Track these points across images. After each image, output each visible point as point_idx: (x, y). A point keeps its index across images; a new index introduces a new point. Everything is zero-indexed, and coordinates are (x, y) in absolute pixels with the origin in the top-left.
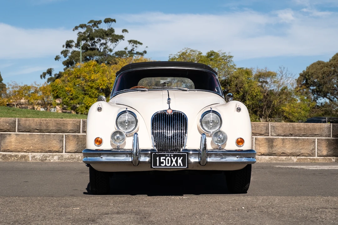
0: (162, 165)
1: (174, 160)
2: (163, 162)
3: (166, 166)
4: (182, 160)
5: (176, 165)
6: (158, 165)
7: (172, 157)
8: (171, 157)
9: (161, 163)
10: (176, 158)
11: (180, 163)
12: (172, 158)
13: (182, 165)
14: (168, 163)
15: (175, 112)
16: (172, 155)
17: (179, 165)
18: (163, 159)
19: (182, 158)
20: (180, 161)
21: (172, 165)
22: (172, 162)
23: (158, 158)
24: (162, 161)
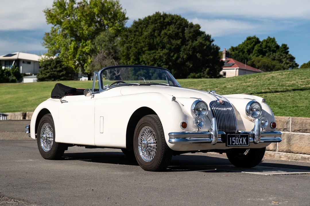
0: (233, 144)
1: (241, 140)
2: (234, 141)
4: (246, 140)
5: (242, 144)
6: (231, 144)
7: (240, 137)
8: (239, 137)
10: (242, 138)
11: (245, 142)
12: (240, 138)
13: (246, 144)
14: (237, 143)
16: (240, 136)
17: (244, 144)
18: (234, 139)
19: (246, 138)
20: (244, 140)
21: (240, 144)
22: (239, 141)
23: (231, 138)
24: (233, 140)
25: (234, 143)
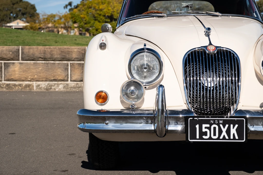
0: (204, 137)
1: (224, 130)
2: (206, 132)
3: (210, 138)
4: (236, 130)
5: (227, 138)
6: (198, 137)
7: (221, 123)
8: (218, 125)
9: (202, 134)
10: (227, 126)
11: (234, 135)
12: (221, 126)
13: (237, 138)
14: (215, 135)
15: (220, 49)
16: (221, 122)
17: (232, 137)
18: (206, 128)
19: (237, 126)
20: (233, 131)
21: (221, 137)
22: (220, 132)
23: (197, 126)
24: (204, 130)
25: (206, 135)
